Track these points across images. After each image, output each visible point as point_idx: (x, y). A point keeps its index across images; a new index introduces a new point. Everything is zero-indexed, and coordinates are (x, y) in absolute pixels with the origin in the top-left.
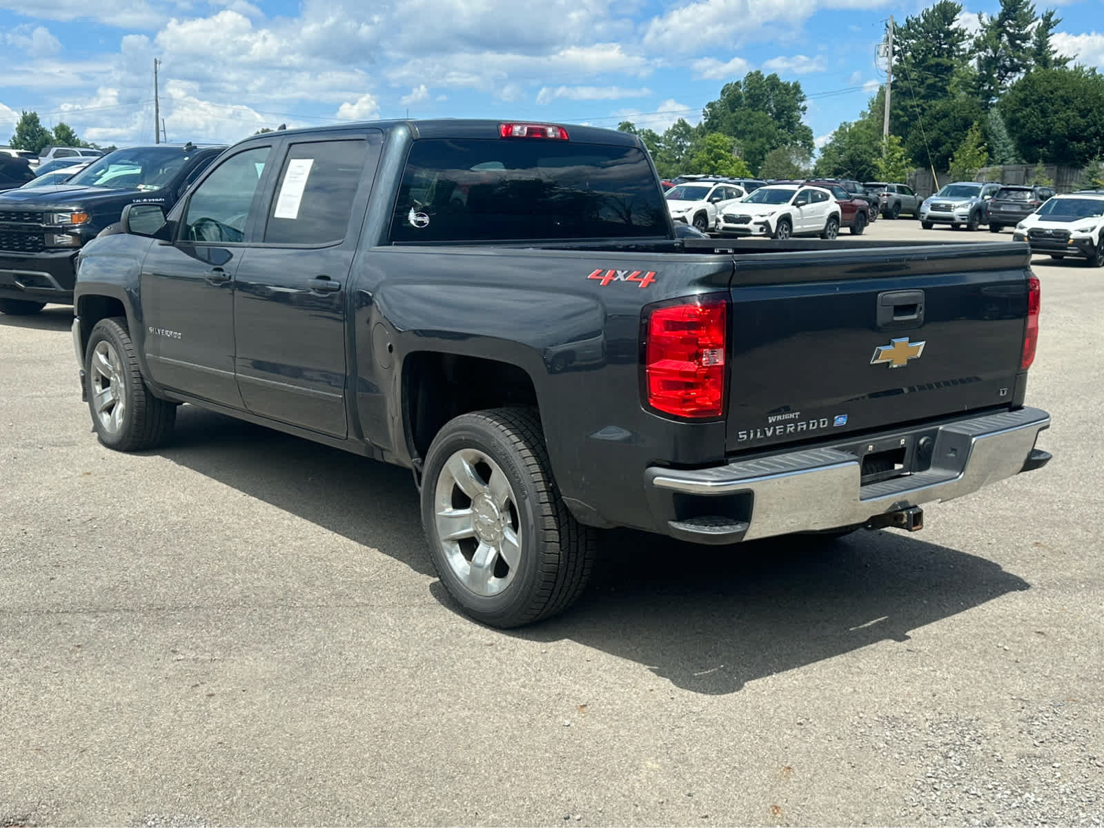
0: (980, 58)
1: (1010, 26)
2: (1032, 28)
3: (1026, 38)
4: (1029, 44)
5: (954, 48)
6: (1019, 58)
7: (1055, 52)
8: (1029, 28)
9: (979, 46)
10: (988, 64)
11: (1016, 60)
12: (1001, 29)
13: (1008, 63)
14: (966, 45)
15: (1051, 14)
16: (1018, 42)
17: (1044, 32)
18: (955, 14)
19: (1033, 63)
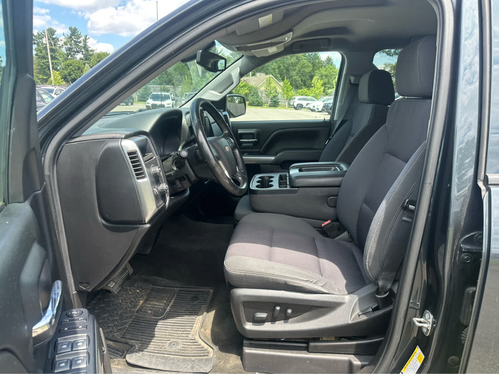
0: (66, 47)
1: (75, 38)
2: (82, 39)
3: (80, 42)
4: (81, 44)
5: (56, 44)
6: (79, 48)
7: (90, 47)
8: (80, 39)
9: (65, 44)
10: (70, 49)
11: (78, 49)
12: (71, 39)
13: (75, 50)
14: (60, 43)
15: (87, 36)
16: (78, 43)
17: (85, 40)
18: (55, 32)
19: (84, 50)
